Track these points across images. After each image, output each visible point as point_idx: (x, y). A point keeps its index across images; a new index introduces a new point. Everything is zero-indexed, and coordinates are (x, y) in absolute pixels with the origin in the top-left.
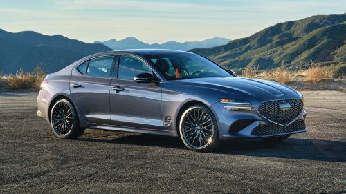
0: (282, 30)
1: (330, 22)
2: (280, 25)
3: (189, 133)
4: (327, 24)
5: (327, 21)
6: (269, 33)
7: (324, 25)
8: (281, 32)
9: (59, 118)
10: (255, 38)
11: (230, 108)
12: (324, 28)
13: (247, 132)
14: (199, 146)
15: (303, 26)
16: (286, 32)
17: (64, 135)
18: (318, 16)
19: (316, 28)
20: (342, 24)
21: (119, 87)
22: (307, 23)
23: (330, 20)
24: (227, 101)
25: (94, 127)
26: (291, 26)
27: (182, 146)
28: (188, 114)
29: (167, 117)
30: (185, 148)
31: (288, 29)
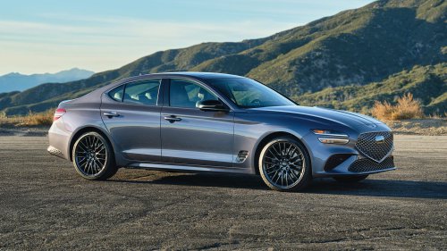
0: (163, 60)
1: (225, 52)
2: (160, 54)
3: (271, 170)
4: (221, 54)
5: (221, 50)
6: (146, 64)
7: (216, 56)
8: (161, 63)
9: (85, 155)
10: (127, 71)
11: (324, 140)
12: (217, 59)
13: (344, 168)
14: (285, 184)
15: (190, 56)
16: (168, 64)
17: (93, 176)
18: (209, 43)
19: (207, 59)
20: (240, 54)
21: (173, 116)
22: (195, 52)
23: (224, 49)
24: (321, 133)
25: (136, 165)
26: (174, 56)
27: (263, 186)
28: (270, 148)
29: (241, 152)
30: (266, 188)
31: (171, 59)
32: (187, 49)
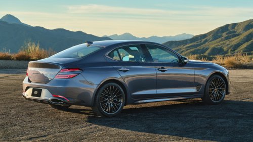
2: (227, 26)
6: (220, 31)
10: (210, 35)
16: (231, 30)
26: (235, 27)
31: (233, 28)
32: (241, 23)
